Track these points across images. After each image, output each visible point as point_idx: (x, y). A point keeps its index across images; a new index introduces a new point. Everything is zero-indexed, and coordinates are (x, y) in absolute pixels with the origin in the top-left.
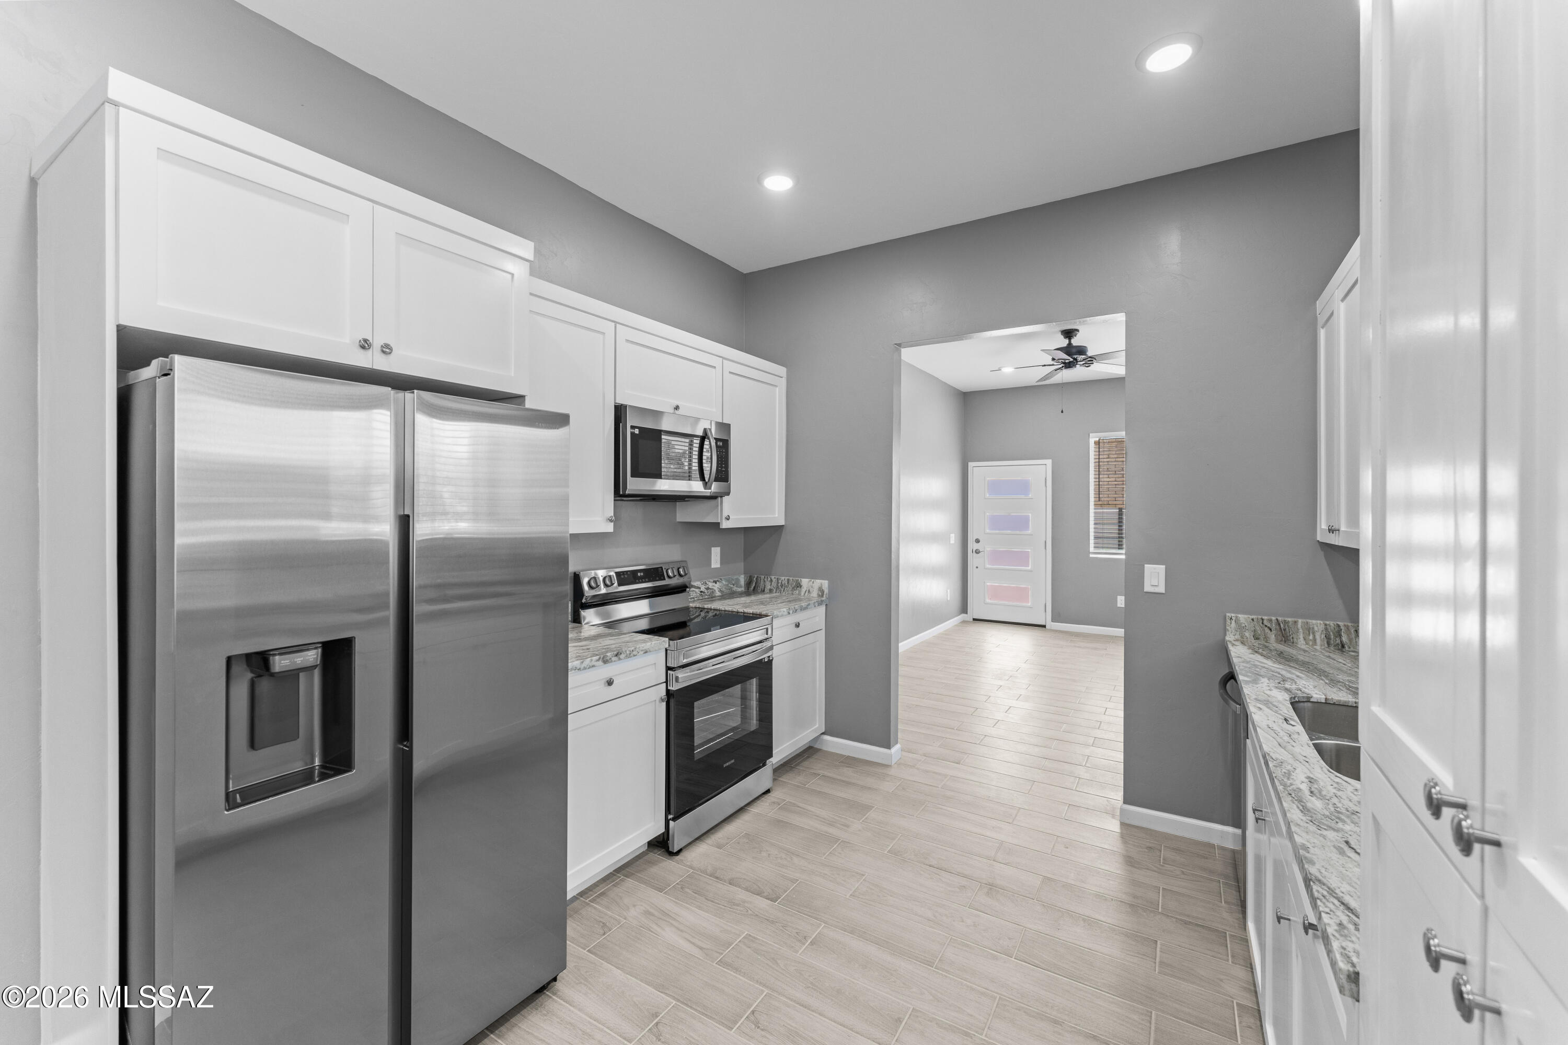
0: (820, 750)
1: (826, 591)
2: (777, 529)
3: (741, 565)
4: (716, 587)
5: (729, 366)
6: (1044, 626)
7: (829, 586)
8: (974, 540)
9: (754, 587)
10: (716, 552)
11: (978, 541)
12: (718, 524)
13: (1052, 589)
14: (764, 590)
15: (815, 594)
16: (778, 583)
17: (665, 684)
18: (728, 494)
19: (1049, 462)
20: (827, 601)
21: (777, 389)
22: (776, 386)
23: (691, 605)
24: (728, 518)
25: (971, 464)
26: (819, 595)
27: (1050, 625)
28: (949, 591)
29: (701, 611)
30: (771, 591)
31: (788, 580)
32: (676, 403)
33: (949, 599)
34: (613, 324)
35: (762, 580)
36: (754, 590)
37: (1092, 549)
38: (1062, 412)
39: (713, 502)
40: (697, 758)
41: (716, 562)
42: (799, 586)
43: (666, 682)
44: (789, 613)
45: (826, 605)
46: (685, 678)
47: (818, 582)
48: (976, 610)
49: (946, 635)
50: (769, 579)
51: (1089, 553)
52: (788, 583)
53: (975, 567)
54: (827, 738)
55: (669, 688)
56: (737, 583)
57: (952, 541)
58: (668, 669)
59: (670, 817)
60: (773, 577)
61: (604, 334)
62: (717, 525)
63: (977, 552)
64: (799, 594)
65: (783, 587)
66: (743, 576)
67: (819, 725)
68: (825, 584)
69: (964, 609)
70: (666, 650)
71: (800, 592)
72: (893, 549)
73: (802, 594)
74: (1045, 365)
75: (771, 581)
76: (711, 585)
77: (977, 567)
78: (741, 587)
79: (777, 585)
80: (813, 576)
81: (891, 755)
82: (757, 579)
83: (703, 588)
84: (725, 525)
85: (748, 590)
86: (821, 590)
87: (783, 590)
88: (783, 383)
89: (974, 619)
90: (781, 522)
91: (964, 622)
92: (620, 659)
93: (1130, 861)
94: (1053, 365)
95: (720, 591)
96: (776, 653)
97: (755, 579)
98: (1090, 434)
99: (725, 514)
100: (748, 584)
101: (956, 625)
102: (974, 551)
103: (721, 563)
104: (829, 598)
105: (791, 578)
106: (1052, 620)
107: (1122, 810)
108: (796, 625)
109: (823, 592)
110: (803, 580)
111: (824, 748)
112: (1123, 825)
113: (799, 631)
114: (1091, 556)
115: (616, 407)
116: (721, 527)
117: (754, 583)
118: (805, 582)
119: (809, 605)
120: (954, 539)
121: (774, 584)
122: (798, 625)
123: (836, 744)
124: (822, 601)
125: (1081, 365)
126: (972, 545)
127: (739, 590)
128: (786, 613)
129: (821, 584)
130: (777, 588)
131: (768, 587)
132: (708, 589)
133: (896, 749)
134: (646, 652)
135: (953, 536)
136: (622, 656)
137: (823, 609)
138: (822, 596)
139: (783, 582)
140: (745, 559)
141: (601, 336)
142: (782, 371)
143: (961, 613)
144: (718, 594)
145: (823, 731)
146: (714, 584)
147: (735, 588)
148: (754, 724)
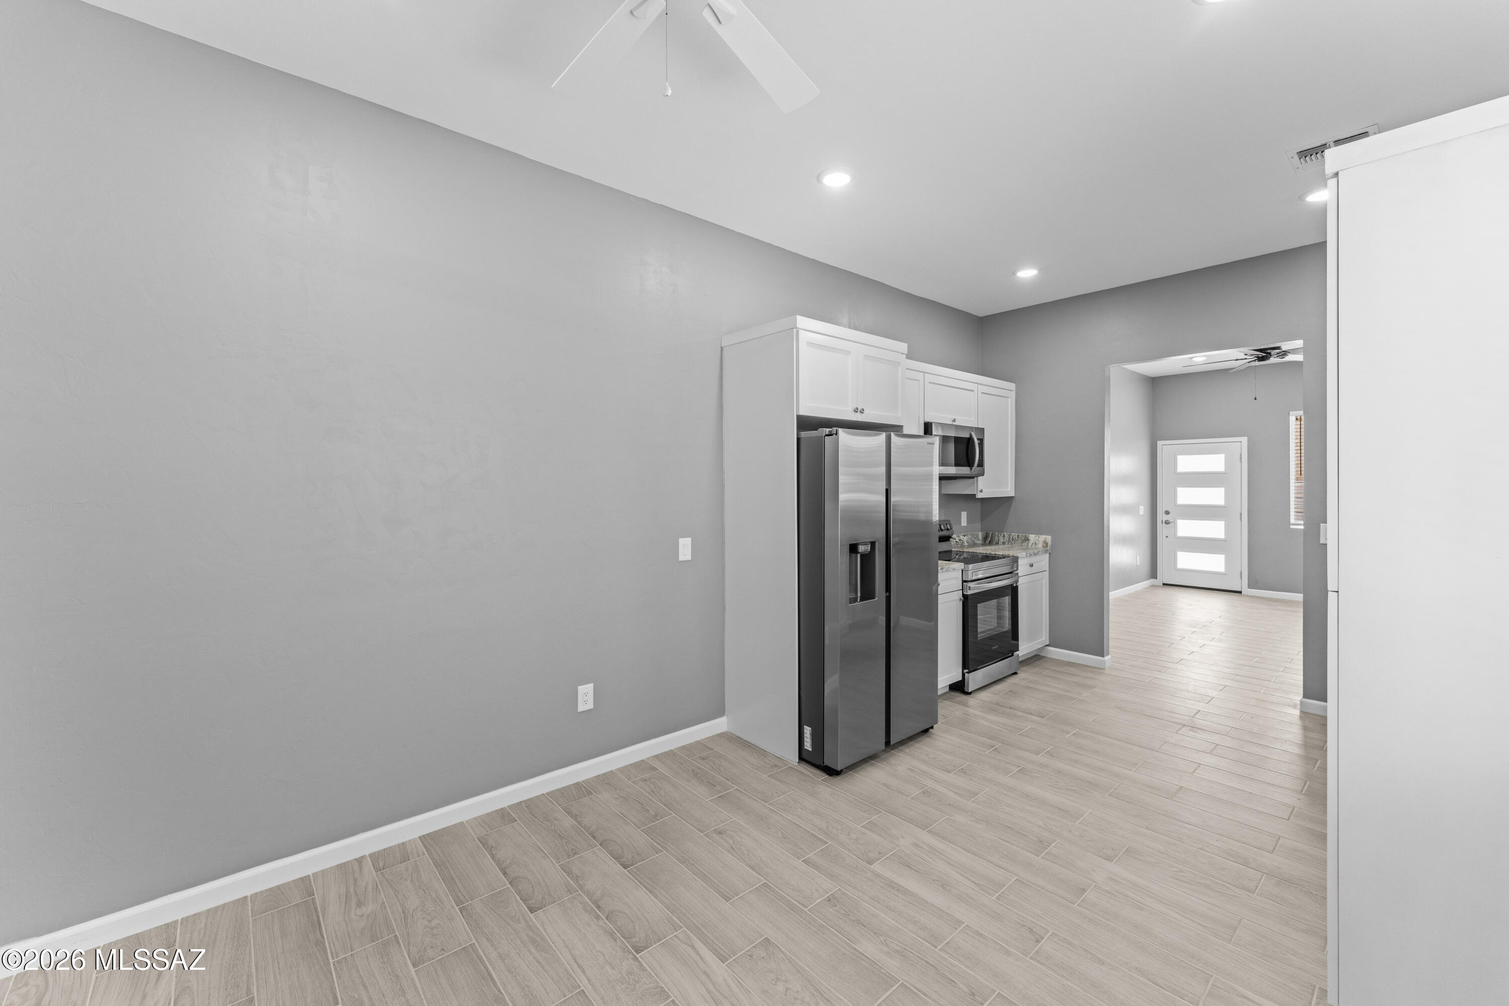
0: (1044, 657)
1: (1050, 543)
2: (1009, 499)
3: (979, 525)
4: (965, 539)
5: (983, 389)
6: (1240, 592)
7: (1052, 540)
8: (1164, 512)
9: (990, 541)
10: (964, 515)
11: (1167, 513)
12: (975, 495)
13: (1249, 557)
14: (998, 543)
15: (1040, 545)
16: (1010, 537)
17: (961, 591)
18: (983, 474)
19: (1244, 440)
20: (1051, 550)
21: (1009, 399)
22: (1008, 397)
23: (953, 550)
24: (981, 491)
25: (1160, 443)
26: (1044, 546)
27: (1246, 590)
28: (1138, 557)
29: (957, 555)
30: (1004, 543)
31: (1018, 536)
32: (953, 417)
33: (1138, 564)
34: (923, 374)
35: (996, 536)
36: (990, 542)
37: (1292, 521)
38: (1255, 399)
39: (971, 480)
40: (979, 639)
41: (964, 523)
42: (1027, 539)
43: (963, 590)
44: (1027, 556)
45: (1050, 553)
46: (974, 589)
47: (1042, 538)
48: (1164, 575)
49: (1136, 595)
50: (1002, 535)
51: (1290, 524)
52: (1018, 537)
53: (1164, 537)
54: (1050, 648)
55: (964, 593)
56: (977, 538)
57: (1142, 512)
58: (964, 581)
59: (966, 671)
60: (1005, 534)
61: (919, 380)
62: (973, 496)
63: (1167, 523)
64: (1027, 545)
65: (1014, 541)
66: (980, 533)
67: (1044, 638)
68: (1049, 538)
69: (1153, 574)
70: (962, 571)
71: (1028, 543)
72: (1105, 514)
73: (1030, 545)
74: (1237, 360)
75: (1004, 536)
76: (962, 537)
77: (1167, 537)
78: (979, 540)
79: (1009, 539)
80: (1039, 532)
81: (1104, 661)
82: (992, 535)
83: (957, 540)
84: (979, 496)
85: (985, 542)
86: (1046, 544)
87: (1013, 542)
88: (1013, 394)
89: (1164, 584)
90: (1012, 494)
91: (1153, 586)
92: (943, 572)
93: (1305, 728)
94: (1246, 359)
95: (967, 542)
96: (1019, 584)
97: (990, 535)
98: (1291, 412)
99: (980, 489)
100: (985, 538)
101: (1145, 588)
102: (1164, 522)
103: (967, 523)
104: (1052, 548)
105: (1020, 534)
106: (1248, 585)
107: (1301, 702)
108: (1030, 565)
109: (1047, 544)
110: (1030, 535)
111: (1049, 656)
112: (1302, 712)
113: (1033, 570)
114: (1292, 527)
115: (925, 423)
116: (976, 497)
117: (990, 538)
118: (1032, 537)
119: (1039, 552)
120: (1143, 510)
121: (1006, 538)
122: (1031, 565)
123: (1056, 653)
124: (1047, 550)
125: (1275, 358)
126: (1161, 517)
127: (979, 542)
128: (1025, 556)
129: (1046, 538)
130: (1009, 541)
131: (1002, 540)
132: (960, 540)
133: (1107, 658)
134: (954, 570)
135: (1142, 508)
136: (944, 570)
137: (1047, 555)
138: (1047, 547)
139: (1014, 537)
140: (982, 521)
141: (917, 382)
142: (1012, 386)
143: (1150, 578)
144: (966, 544)
145: (1048, 644)
146: (964, 537)
147: (976, 541)
148: (1007, 625)
